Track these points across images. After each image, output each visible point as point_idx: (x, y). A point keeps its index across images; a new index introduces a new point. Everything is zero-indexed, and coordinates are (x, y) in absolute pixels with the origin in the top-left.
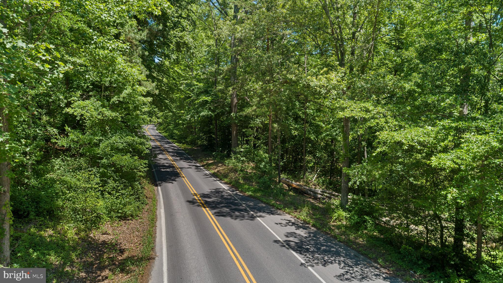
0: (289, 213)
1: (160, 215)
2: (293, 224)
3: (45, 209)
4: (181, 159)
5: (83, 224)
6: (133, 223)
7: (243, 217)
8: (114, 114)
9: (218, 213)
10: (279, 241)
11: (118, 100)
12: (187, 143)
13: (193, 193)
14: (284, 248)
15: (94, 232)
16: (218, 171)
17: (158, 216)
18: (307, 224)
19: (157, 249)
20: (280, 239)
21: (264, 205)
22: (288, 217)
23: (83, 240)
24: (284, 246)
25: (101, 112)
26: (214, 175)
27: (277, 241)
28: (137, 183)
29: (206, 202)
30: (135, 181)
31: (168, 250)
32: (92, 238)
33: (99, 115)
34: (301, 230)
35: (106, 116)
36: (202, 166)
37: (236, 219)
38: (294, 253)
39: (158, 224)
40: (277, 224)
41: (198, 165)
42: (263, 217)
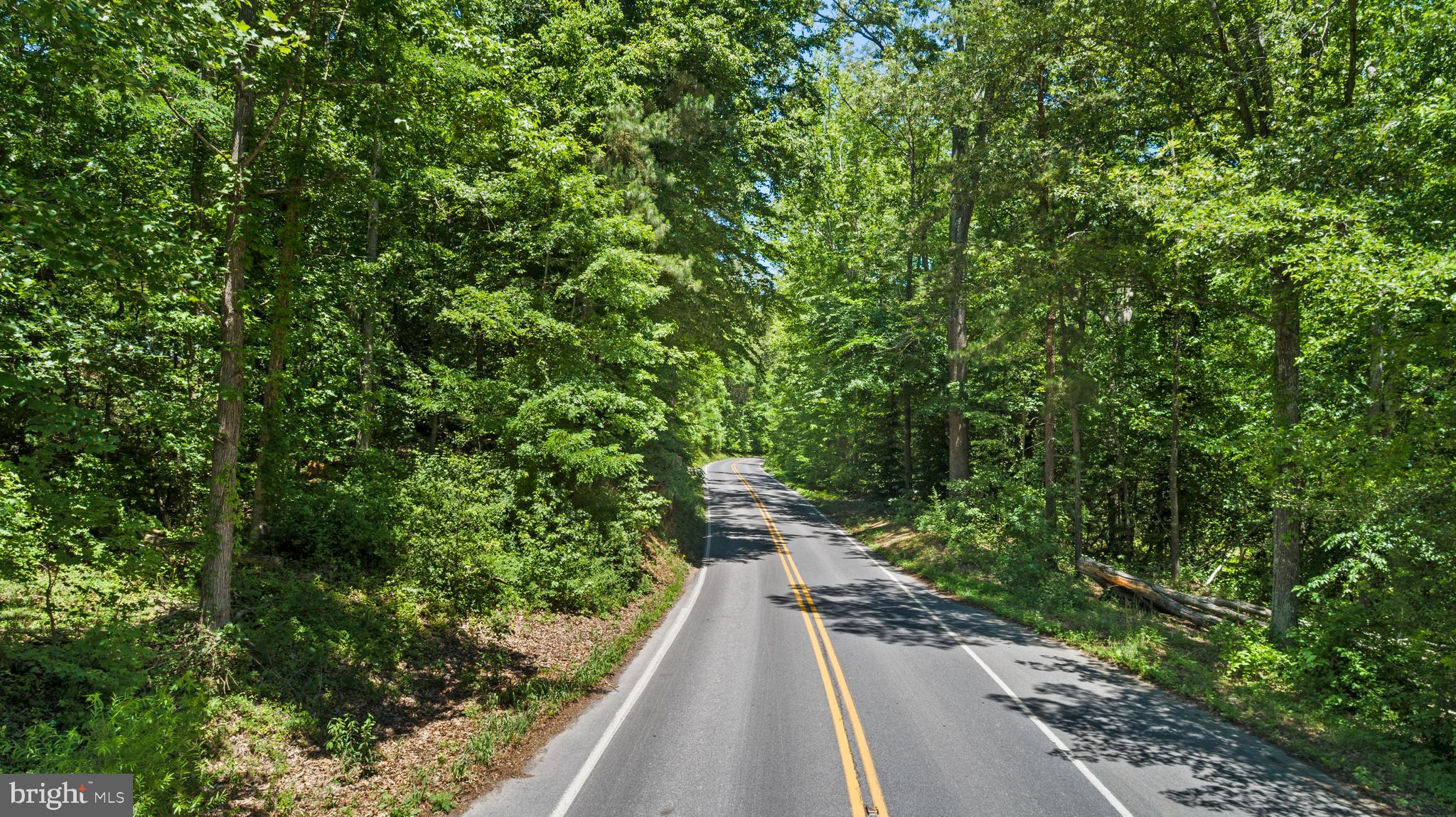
0: (1077, 646)
1: (675, 617)
2: (1080, 668)
3: (354, 542)
4: (798, 519)
5: (448, 597)
6: (587, 624)
7: (920, 640)
8: (561, 327)
9: (845, 625)
10: (1008, 697)
11: (573, 291)
12: (830, 488)
13: (793, 583)
14: (1015, 712)
15: (471, 620)
16: (894, 545)
17: (667, 621)
18: (1131, 672)
19: (624, 678)
20: (1010, 692)
21: (1001, 623)
22: (1072, 654)
23: (439, 630)
24: (1018, 709)
25: (528, 319)
26: (879, 555)
27: (998, 698)
28: (617, 525)
29: (825, 602)
30: (615, 519)
31: (652, 682)
32: (462, 633)
33: (523, 326)
34: (1103, 682)
35: (540, 331)
36: (853, 536)
37: (892, 641)
38: (1044, 727)
39: (656, 634)
40: (1022, 663)
41: (841, 532)
42: (984, 645)
